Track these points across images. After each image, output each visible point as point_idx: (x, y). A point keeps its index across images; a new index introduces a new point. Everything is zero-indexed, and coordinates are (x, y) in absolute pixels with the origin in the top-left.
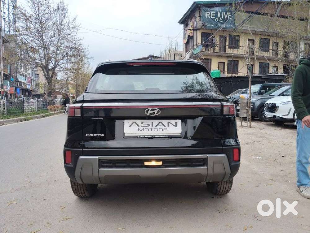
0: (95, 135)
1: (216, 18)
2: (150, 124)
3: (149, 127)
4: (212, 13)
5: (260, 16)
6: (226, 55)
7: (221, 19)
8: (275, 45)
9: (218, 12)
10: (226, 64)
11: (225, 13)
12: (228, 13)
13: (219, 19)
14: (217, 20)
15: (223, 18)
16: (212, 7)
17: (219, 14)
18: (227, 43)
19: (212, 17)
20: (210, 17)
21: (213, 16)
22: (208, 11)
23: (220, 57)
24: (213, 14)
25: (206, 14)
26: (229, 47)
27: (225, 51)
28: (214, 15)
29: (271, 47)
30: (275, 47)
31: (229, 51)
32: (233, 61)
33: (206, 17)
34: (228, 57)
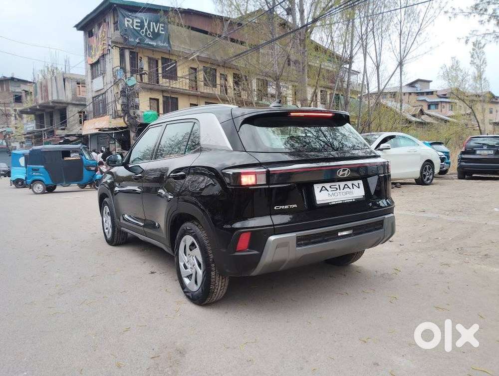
0: (286, 207)
1: (141, 29)
2: (338, 187)
3: (337, 191)
4: (135, 20)
5: (206, 35)
6: (160, 88)
7: (149, 32)
8: (222, 79)
9: (145, 22)
10: (161, 101)
11: (154, 23)
12: (158, 24)
13: (146, 31)
14: (143, 32)
15: (151, 31)
16: (136, 12)
17: (146, 24)
18: (160, 71)
19: (135, 28)
20: (132, 27)
21: (137, 26)
22: (128, 17)
23: (151, 90)
24: (137, 22)
25: (126, 21)
26: (164, 77)
27: (158, 82)
28: (139, 24)
29: (218, 81)
30: (223, 82)
31: (164, 82)
32: (171, 97)
33: (127, 26)
34: (163, 91)
